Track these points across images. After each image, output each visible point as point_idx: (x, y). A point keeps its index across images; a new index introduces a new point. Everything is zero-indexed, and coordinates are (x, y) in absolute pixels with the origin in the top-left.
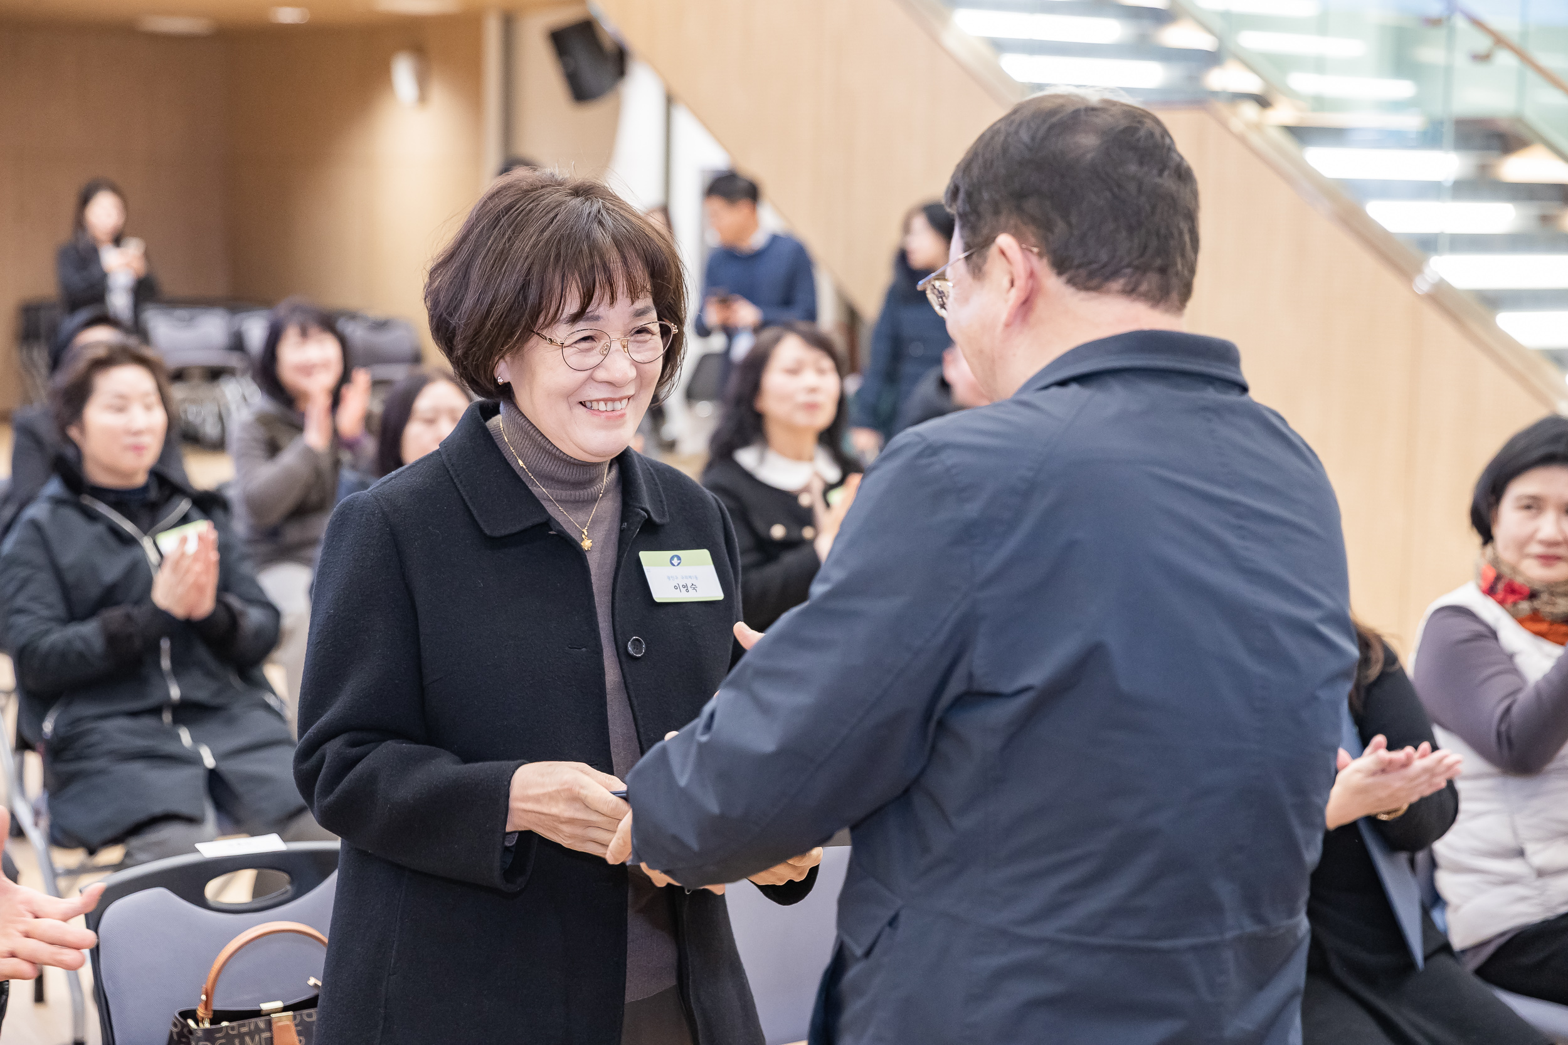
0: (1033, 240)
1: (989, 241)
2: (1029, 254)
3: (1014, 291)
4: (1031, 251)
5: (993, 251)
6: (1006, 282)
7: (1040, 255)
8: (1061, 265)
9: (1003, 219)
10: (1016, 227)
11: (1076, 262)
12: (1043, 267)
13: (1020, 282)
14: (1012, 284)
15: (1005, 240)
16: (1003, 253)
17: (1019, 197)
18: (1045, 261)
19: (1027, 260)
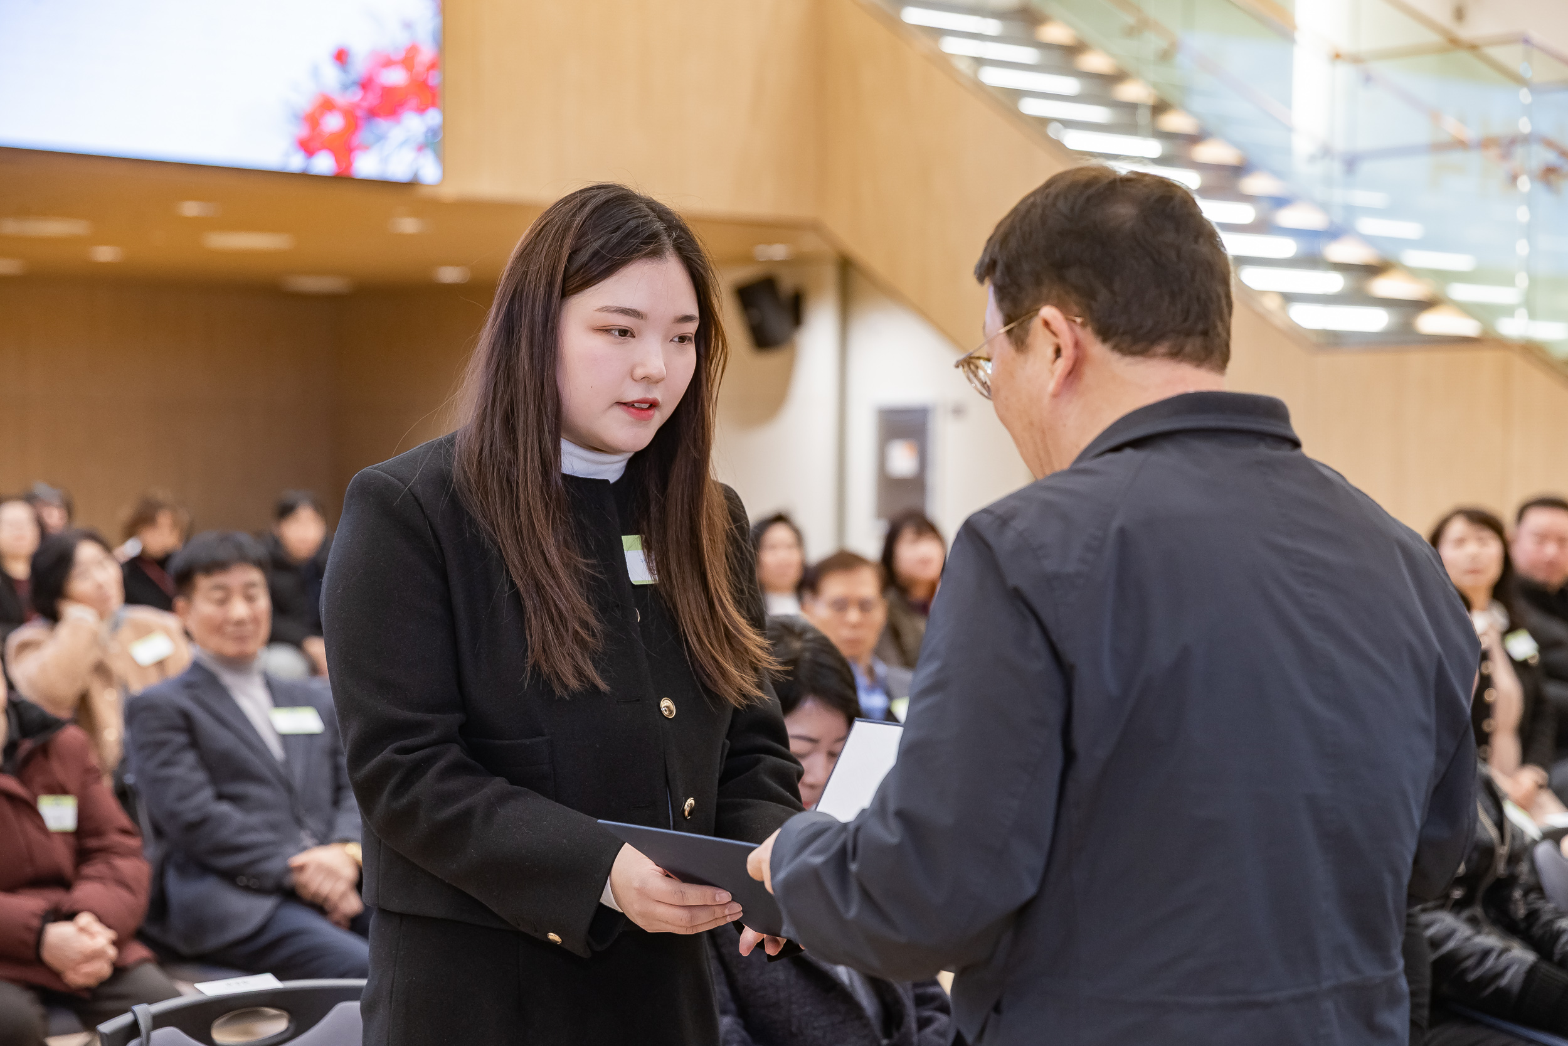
0: (1078, 310)
1: (1034, 311)
2: (1073, 324)
3: (1059, 360)
4: (1075, 321)
5: (1036, 324)
6: (1050, 353)
7: (1083, 325)
8: (1105, 333)
9: (1045, 290)
10: (1059, 297)
11: (1121, 330)
12: (1088, 336)
13: (1068, 352)
14: (1058, 352)
15: (1048, 312)
16: (1046, 324)
17: (1060, 268)
18: (1089, 329)
19: (1072, 330)
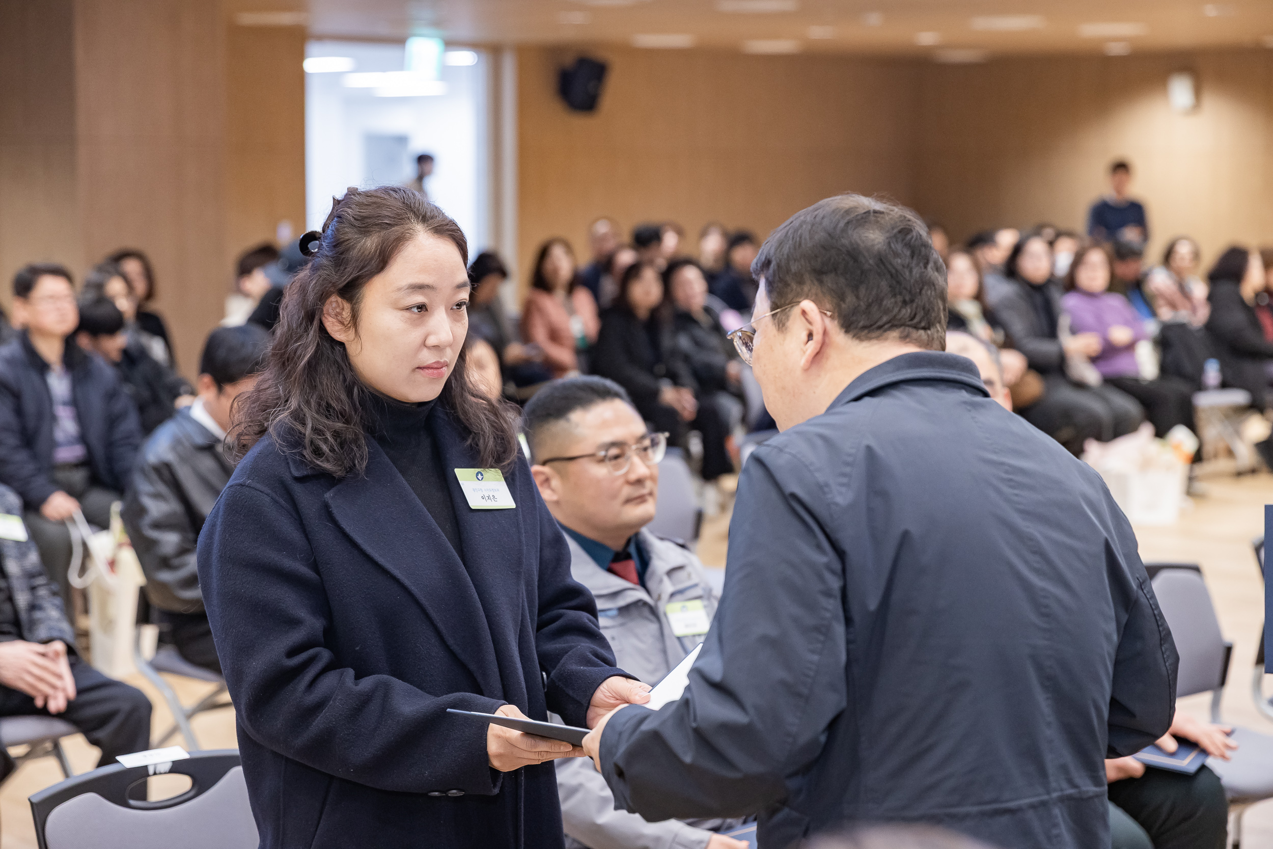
0: (828, 306)
1: (794, 303)
2: (823, 316)
3: (810, 342)
4: (825, 314)
5: (796, 311)
6: (804, 336)
7: (832, 318)
8: (848, 326)
9: (806, 289)
10: (816, 295)
11: (861, 324)
12: (833, 327)
13: (817, 337)
14: (810, 336)
15: (807, 305)
16: (804, 313)
17: (819, 274)
18: (836, 322)
19: (823, 320)
